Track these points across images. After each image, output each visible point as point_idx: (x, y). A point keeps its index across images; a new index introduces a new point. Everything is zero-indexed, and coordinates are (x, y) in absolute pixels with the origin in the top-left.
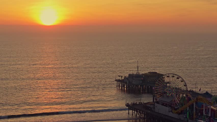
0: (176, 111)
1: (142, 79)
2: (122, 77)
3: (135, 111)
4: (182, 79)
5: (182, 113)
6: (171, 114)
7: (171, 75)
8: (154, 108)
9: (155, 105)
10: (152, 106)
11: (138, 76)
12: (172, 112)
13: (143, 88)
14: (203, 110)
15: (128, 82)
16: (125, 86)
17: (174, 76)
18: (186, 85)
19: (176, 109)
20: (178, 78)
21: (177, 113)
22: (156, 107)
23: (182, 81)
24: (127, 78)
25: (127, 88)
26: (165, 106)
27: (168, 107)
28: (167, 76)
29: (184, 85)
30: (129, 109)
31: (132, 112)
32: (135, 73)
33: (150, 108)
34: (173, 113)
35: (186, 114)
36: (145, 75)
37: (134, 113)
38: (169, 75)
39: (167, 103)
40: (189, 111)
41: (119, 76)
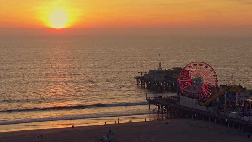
0: (204, 104)
1: (165, 75)
2: (142, 73)
3: (156, 106)
4: (211, 68)
5: (211, 105)
6: (198, 107)
7: (198, 64)
8: (179, 101)
9: (180, 98)
10: (176, 99)
11: (160, 72)
12: (199, 104)
13: (166, 86)
14: (235, 102)
15: (148, 79)
16: (146, 84)
17: (202, 65)
18: (216, 75)
19: (204, 102)
20: (206, 67)
21: (205, 105)
22: (181, 99)
23: (211, 71)
24: (148, 75)
25: (147, 86)
26: (191, 98)
27: (195, 99)
28: (194, 65)
29: (214, 75)
30: (150, 104)
31: (154, 107)
32: (157, 69)
33: (174, 101)
34: (201, 105)
35: (216, 107)
36: (169, 71)
37: (156, 108)
38: (197, 63)
39: (194, 94)
40: (219, 102)
41: (139, 73)
